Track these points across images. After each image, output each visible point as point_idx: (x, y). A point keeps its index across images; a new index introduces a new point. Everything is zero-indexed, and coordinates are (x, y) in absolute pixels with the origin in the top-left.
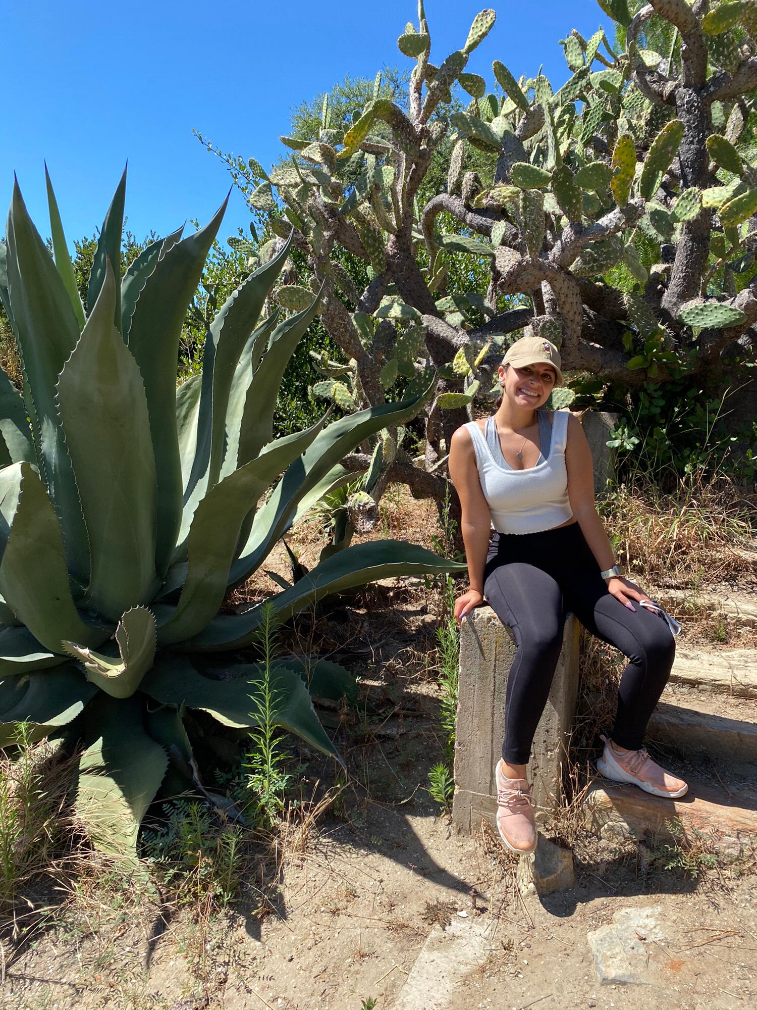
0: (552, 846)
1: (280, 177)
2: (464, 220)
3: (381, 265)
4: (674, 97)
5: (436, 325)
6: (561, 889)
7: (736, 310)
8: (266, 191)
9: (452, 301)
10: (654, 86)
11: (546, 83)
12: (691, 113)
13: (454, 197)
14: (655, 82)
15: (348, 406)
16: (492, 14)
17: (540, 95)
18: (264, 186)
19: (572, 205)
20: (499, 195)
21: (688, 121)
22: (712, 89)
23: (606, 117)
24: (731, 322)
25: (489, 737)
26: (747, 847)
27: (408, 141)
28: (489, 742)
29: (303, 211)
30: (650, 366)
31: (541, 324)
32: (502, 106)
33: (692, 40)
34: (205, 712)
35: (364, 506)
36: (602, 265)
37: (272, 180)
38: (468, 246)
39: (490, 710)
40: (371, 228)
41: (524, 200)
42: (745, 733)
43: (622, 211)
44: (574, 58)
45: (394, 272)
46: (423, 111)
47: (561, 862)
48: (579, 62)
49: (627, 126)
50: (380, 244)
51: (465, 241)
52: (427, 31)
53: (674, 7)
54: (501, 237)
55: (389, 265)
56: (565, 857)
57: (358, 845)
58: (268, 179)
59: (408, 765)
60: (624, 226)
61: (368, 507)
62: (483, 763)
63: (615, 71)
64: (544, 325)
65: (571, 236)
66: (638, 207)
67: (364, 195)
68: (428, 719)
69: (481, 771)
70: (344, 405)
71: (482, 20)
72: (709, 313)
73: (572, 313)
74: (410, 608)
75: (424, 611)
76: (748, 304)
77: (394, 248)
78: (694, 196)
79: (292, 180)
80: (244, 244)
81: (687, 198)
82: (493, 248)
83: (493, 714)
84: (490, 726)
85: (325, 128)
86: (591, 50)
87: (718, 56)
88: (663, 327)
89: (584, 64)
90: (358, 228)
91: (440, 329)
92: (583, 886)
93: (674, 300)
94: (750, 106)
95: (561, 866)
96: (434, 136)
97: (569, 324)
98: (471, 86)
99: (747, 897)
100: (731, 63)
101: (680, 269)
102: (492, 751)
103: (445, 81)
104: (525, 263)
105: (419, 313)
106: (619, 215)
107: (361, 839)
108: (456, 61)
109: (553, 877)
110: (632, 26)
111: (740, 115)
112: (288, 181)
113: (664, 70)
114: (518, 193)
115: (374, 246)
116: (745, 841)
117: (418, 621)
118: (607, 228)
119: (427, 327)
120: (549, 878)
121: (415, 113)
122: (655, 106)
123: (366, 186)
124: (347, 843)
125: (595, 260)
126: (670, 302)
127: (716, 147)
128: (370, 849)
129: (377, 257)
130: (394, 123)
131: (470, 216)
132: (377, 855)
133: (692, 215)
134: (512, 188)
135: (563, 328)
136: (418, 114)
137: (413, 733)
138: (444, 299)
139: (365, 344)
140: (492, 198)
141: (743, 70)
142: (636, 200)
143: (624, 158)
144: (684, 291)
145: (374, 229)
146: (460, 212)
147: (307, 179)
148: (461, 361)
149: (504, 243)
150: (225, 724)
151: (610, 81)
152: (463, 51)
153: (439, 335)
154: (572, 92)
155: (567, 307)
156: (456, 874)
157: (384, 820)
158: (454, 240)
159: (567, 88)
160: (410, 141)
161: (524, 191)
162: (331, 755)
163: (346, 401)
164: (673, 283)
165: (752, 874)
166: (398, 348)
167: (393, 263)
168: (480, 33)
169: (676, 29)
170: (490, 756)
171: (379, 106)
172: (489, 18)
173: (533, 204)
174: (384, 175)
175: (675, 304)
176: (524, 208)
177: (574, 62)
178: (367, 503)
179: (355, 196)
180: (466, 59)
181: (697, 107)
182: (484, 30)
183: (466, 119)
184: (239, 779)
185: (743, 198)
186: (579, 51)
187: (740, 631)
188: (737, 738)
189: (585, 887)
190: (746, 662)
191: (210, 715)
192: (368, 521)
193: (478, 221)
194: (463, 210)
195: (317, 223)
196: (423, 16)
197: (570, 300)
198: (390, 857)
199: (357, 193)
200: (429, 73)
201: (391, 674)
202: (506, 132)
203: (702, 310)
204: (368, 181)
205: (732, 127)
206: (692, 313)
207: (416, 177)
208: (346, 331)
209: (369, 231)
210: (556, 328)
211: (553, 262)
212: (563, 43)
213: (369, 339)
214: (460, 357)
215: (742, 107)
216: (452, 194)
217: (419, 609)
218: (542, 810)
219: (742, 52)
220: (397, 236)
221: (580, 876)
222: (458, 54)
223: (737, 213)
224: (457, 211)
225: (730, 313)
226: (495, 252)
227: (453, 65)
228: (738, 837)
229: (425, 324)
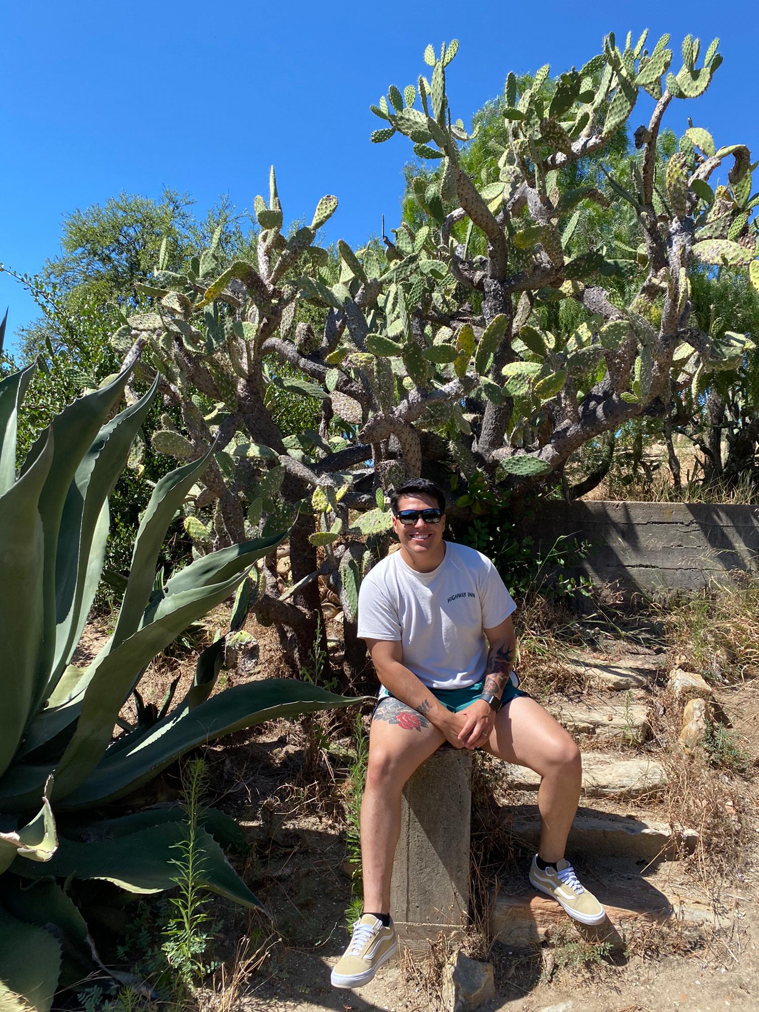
0: (473, 962)
1: (139, 322)
2: (298, 364)
3: (233, 406)
4: (483, 285)
5: (293, 465)
6: (486, 1002)
7: (544, 462)
8: (125, 335)
9: (297, 440)
10: (466, 273)
11: (375, 258)
12: (497, 299)
13: (287, 342)
14: (466, 270)
15: (203, 539)
16: (334, 200)
17: (369, 266)
18: (124, 329)
19: (419, 373)
20: (357, 360)
21: (494, 305)
22: (513, 283)
23: (425, 290)
24: (541, 472)
25: (405, 866)
26: (629, 932)
27: (262, 299)
28: (405, 871)
29: (169, 358)
30: (474, 503)
31: (388, 468)
32: (340, 274)
33: (498, 244)
34: (105, 881)
35: (245, 645)
36: (438, 421)
37: (131, 324)
38: (307, 390)
39: (405, 840)
40: (225, 373)
41: (378, 365)
42: (608, 830)
43: (460, 381)
44: (404, 245)
45: (244, 413)
46: (273, 274)
47: (483, 975)
48: (409, 249)
49: (442, 301)
50: (233, 388)
51: (304, 385)
52: (280, 208)
53: (485, 219)
54: (335, 383)
55: (240, 406)
56: (487, 970)
57: (284, 998)
58: (127, 323)
59: (307, 905)
60: (463, 394)
61: (251, 646)
62: (399, 892)
63: (441, 262)
64: (391, 469)
65: (418, 398)
66: (474, 380)
67: (221, 343)
68: (314, 853)
69: (397, 900)
70: (198, 538)
71: (326, 203)
72: (524, 464)
73: (414, 459)
74: (268, 740)
75: (282, 742)
76: (553, 457)
77: (245, 391)
78: (523, 378)
79: (151, 325)
80: (82, 375)
81: (517, 378)
82: (328, 392)
83: (408, 843)
84: (406, 855)
85: (162, 269)
86: (419, 241)
87: (519, 259)
88: (480, 470)
89: (413, 252)
90: (212, 372)
91: (297, 468)
92: (503, 995)
93: (487, 447)
94: (536, 295)
95: (483, 980)
96: (285, 297)
97: (411, 468)
98: (318, 257)
99: (635, 976)
100: (528, 266)
101: (491, 421)
102: (408, 878)
103: (296, 251)
104: (379, 418)
105: (277, 454)
106: (458, 385)
107: (283, 991)
108: (305, 236)
109: (478, 991)
110: (446, 223)
111: (527, 300)
112: (147, 325)
113: (461, 253)
114: (372, 359)
115: (227, 389)
116: (626, 927)
117: (280, 754)
118: (449, 394)
119: (285, 466)
120: (476, 993)
121: (266, 274)
122: (459, 284)
123: (223, 336)
124: (271, 999)
125: (432, 416)
126: (483, 448)
127: (527, 334)
128: (295, 1000)
129: (230, 399)
130: (249, 282)
131: (303, 361)
132: (305, 1005)
133: (521, 392)
134: (367, 355)
135: (406, 472)
136: (269, 275)
137: (304, 870)
138: (289, 437)
139: (228, 482)
140: (350, 361)
141: (538, 272)
142: (472, 373)
143: (465, 341)
144: (494, 440)
145: (228, 374)
146: (293, 356)
147: (171, 328)
148: (318, 498)
149: (337, 388)
150: (133, 892)
151: (437, 269)
152: (311, 227)
153: (297, 474)
154: (403, 272)
155: (410, 455)
156: (386, 1008)
157: (300, 966)
158: (294, 384)
159: (399, 268)
160: (264, 299)
161: (377, 358)
162: (255, 907)
163: (200, 534)
164: (484, 432)
165: (635, 955)
166: (263, 487)
167: (244, 404)
168: (325, 215)
169: (471, 223)
170: (406, 884)
171: (237, 267)
172: (332, 203)
173: (384, 367)
174: (244, 330)
175: (488, 451)
176: (378, 372)
177: (404, 248)
178: (250, 642)
179: (212, 343)
180: (313, 236)
181: (501, 295)
182: (328, 212)
183: (312, 284)
184: (153, 951)
185: (552, 378)
186: (409, 240)
187: (578, 737)
188: (602, 835)
189: (505, 996)
190: (590, 765)
191: (112, 884)
192: (249, 659)
193: (311, 366)
194: (296, 355)
195: (181, 369)
196: (276, 195)
197: (413, 449)
198: (318, 1004)
199: (214, 342)
200: (279, 242)
201: (268, 812)
202: (346, 298)
203: (518, 460)
204: (226, 332)
205: (522, 309)
206: (510, 463)
207: (267, 330)
208: (212, 471)
209: (223, 375)
210: (400, 472)
211: (400, 416)
212: (394, 231)
213: (231, 478)
214: (317, 495)
215: (529, 295)
216: (285, 339)
217: (276, 739)
218: (455, 929)
219: (536, 258)
220: (247, 381)
221: (498, 986)
222: (305, 230)
223: (548, 389)
224: (290, 355)
225: (540, 464)
226: (331, 396)
227: (303, 238)
228: (620, 925)
229: (283, 465)
